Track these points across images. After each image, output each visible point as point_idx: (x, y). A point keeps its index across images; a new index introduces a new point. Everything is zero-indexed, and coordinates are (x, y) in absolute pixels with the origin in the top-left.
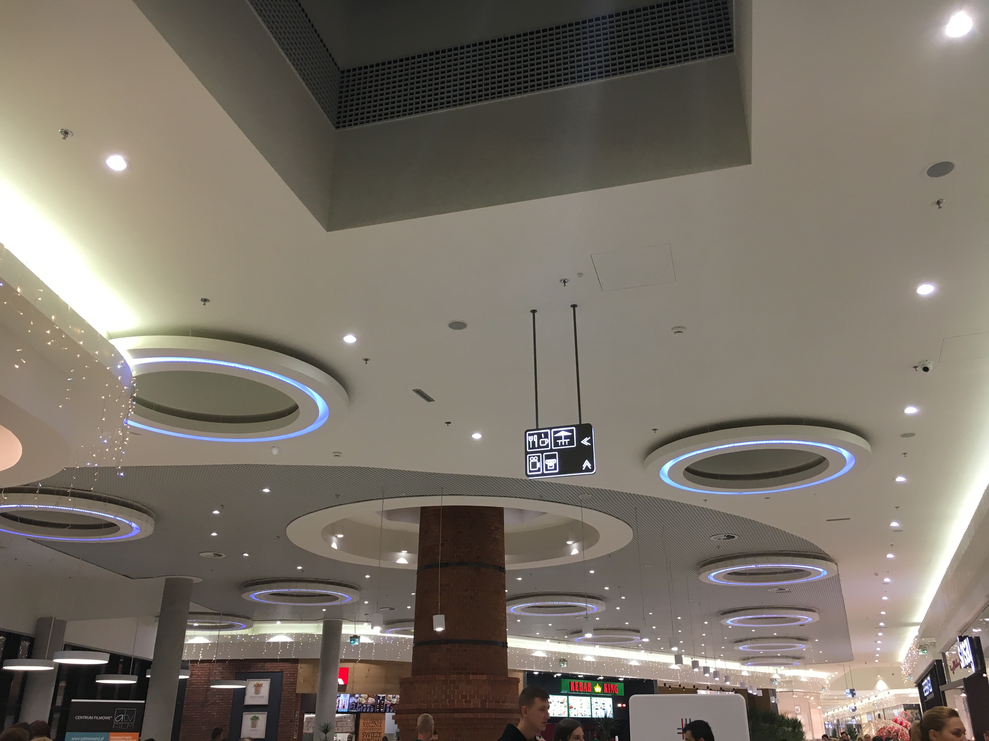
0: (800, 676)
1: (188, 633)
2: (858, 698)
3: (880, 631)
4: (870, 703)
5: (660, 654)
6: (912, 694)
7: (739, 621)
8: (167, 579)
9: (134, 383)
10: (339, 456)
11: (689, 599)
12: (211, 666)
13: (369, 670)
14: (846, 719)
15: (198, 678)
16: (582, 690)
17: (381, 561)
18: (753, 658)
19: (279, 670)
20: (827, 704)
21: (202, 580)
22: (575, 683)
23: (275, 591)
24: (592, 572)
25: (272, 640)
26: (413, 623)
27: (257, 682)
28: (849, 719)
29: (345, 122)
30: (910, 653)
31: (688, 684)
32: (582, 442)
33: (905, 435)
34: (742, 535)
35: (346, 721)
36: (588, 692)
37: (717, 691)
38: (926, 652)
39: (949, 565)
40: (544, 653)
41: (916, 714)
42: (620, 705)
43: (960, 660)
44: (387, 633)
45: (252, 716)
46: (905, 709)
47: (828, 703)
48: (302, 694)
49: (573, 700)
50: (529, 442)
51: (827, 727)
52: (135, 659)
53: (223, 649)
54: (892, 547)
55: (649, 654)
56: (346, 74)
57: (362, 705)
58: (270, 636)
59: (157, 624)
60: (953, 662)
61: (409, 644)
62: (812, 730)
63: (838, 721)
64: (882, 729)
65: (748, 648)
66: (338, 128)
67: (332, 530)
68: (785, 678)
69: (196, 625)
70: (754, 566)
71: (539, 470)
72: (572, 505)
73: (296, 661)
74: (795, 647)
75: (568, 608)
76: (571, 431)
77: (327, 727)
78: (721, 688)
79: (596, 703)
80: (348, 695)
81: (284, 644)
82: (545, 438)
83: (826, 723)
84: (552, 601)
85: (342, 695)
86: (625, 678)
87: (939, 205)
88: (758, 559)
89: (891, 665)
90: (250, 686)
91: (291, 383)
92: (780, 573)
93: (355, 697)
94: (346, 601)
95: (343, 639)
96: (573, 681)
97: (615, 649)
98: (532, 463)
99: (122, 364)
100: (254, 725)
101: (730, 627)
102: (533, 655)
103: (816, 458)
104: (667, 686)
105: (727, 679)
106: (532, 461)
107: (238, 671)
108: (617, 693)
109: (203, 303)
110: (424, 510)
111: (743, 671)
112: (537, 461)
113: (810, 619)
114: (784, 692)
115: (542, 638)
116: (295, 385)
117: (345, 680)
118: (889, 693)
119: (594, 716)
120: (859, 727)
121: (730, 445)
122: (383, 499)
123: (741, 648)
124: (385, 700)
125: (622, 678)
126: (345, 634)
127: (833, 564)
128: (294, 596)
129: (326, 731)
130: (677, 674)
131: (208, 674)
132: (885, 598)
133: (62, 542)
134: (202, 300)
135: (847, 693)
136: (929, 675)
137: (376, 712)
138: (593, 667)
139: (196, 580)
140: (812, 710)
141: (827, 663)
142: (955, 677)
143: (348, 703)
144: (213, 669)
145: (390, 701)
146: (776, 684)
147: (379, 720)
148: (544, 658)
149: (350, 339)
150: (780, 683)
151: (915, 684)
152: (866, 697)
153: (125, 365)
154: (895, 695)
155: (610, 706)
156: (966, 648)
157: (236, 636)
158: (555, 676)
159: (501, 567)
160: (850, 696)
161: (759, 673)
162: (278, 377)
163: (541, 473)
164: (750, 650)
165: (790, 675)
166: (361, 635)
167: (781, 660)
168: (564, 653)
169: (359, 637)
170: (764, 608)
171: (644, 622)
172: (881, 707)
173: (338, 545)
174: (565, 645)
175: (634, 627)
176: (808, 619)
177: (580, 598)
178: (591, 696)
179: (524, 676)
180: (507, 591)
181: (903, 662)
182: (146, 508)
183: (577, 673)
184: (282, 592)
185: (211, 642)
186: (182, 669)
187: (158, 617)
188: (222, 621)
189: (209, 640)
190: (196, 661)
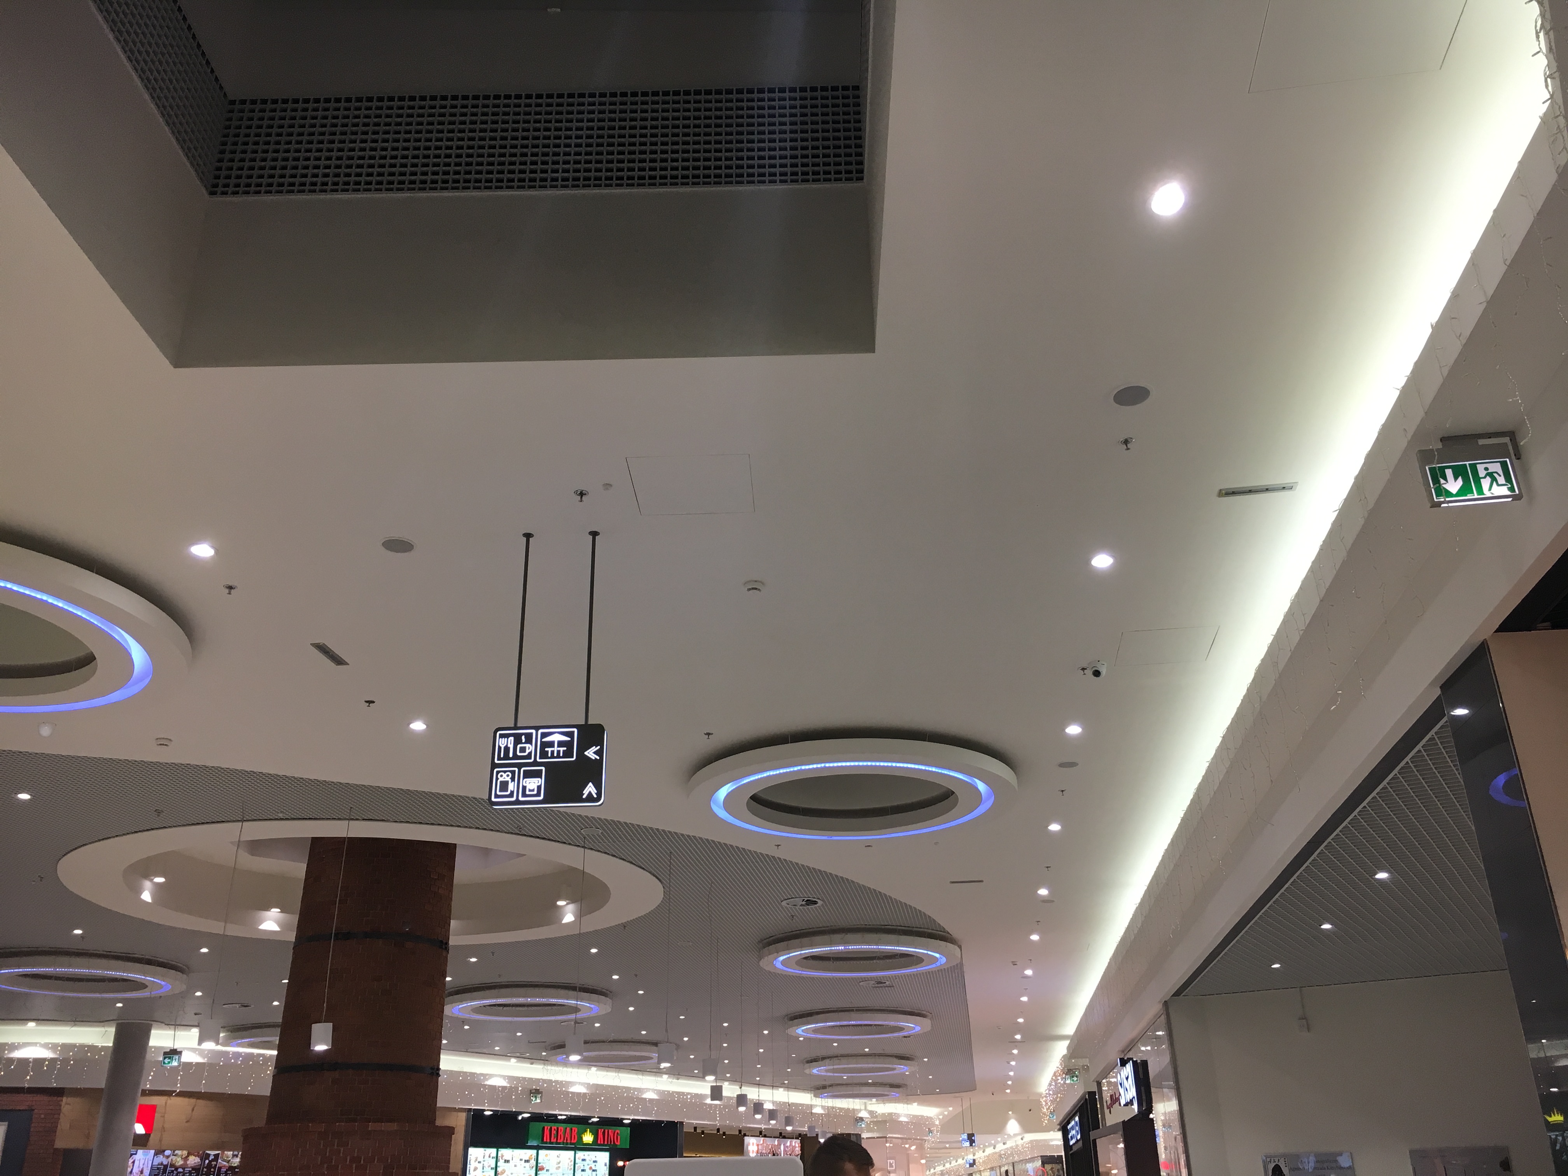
0: (898, 1114)
2: (979, 1148)
3: (1016, 1048)
4: (996, 1153)
5: (690, 1080)
6: (1054, 1139)
7: (815, 1031)
10: (166, 745)
11: (741, 996)
13: (193, 1110)
16: (561, 1141)
17: (228, 925)
18: (831, 1086)
19: (27, 1108)
20: (935, 1155)
22: (551, 1128)
23: (28, 970)
24: (594, 951)
25: (17, 1054)
26: (279, 1030)
29: (227, 186)
30: (1055, 1081)
31: (731, 1128)
32: (586, 753)
33: (1063, 765)
34: (828, 901)
36: (571, 1144)
37: (774, 1137)
38: (1075, 1079)
39: (1113, 954)
40: (505, 1080)
41: (1058, 1170)
42: (620, 1164)
43: (1120, 1095)
44: (232, 1046)
46: (1043, 1163)
47: (936, 1153)
48: (66, 1150)
49: (546, 1156)
50: (500, 748)
54: (1037, 925)
55: (675, 1081)
56: (238, 106)
57: (176, 1169)
58: (14, 1047)
60: (1111, 1096)
61: (268, 1066)
65: (826, 1071)
66: (213, 193)
67: (143, 870)
68: (876, 1117)
70: (843, 948)
71: (511, 795)
72: (570, 844)
73: (59, 1092)
74: (895, 1069)
75: (550, 1008)
76: (570, 735)
78: (781, 1134)
79: (584, 1160)
80: (152, 1152)
81: (39, 1062)
82: (526, 743)
84: (525, 997)
85: (140, 1152)
86: (633, 1120)
87: (1127, 446)
88: (850, 936)
89: (1028, 1097)
91: (84, 616)
92: (879, 958)
93: (164, 1155)
94: (161, 991)
95: (149, 1056)
96: (547, 1126)
97: (622, 1072)
98: (501, 782)
101: (801, 1039)
102: (486, 1083)
103: (941, 791)
104: (699, 1131)
105: (788, 1121)
106: (501, 779)
108: (618, 1143)
110: (316, 842)
111: (816, 1105)
112: (510, 780)
113: (918, 1028)
114: (874, 1138)
115: (503, 1055)
116: (92, 621)
117: (148, 1127)
118: (1022, 1139)
121: (819, 766)
122: (243, 821)
123: (815, 1071)
124: (219, 1161)
125: (629, 1119)
126: (154, 1047)
127: (956, 947)
130: (715, 1111)
132: (1024, 999)
135: (964, 1140)
136: (1078, 1114)
138: (584, 1101)
140: (912, 1166)
141: (938, 1093)
142: (1114, 1117)
143: (150, 1166)
145: (228, 1162)
146: (863, 1126)
148: (504, 1088)
149: (203, 551)
150: (868, 1125)
151: (1059, 1127)
152: (989, 1146)
154: (1031, 1142)
155: (606, 1165)
156: (1128, 1076)
158: (520, 1118)
159: (442, 942)
160: (968, 1144)
161: (839, 1108)
163: (514, 799)
164: (828, 1074)
165: (884, 1112)
166: (185, 1048)
167: (872, 1090)
168: (538, 1080)
169: (180, 1053)
170: (853, 1010)
171: (667, 1031)
172: (1011, 1159)
173: (153, 896)
174: (541, 1067)
175: (654, 1038)
176: (914, 1028)
177: (571, 993)
178: (575, 1149)
179: (467, 1120)
180: (448, 979)
181: (1044, 1093)
183: (557, 1112)
184: (41, 973)
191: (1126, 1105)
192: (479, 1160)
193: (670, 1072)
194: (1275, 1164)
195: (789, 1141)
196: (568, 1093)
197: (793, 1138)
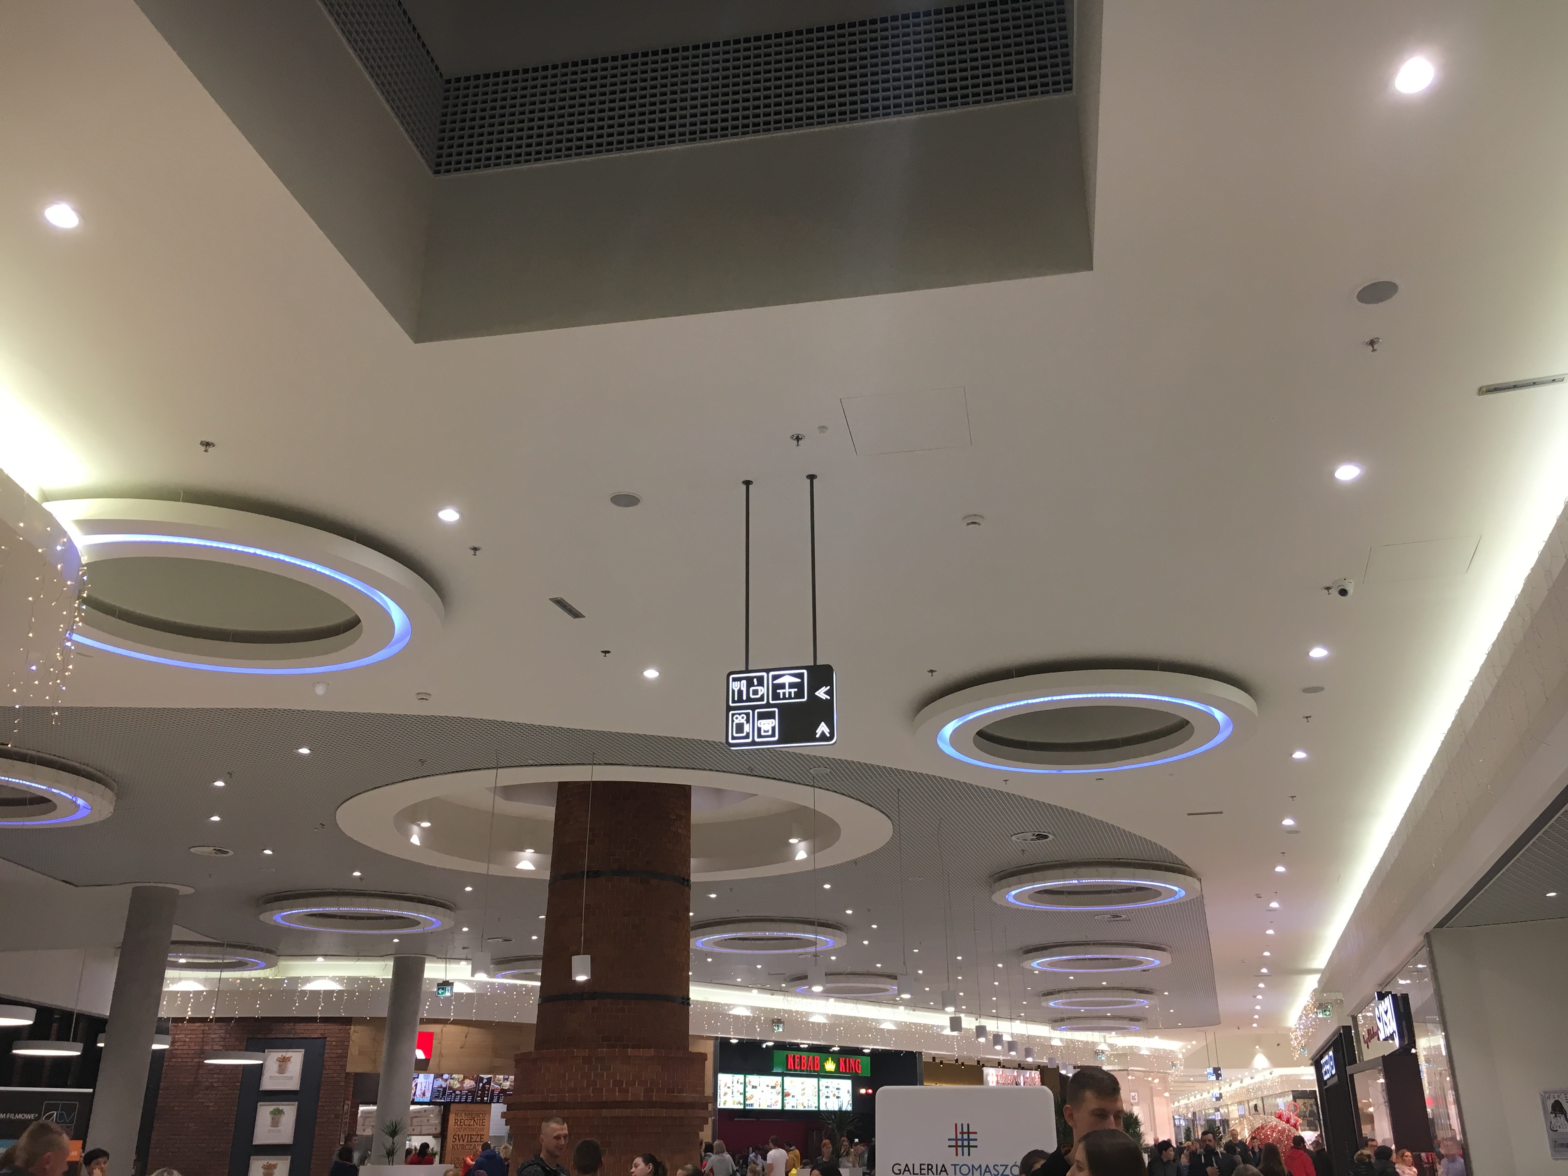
0: (1139, 1047)
1: (169, 973)
2: (1225, 1081)
3: (1262, 981)
4: (1244, 1087)
5: (928, 1012)
6: (1306, 1074)
7: (1051, 964)
8: (134, 889)
9: (83, 575)
10: (426, 699)
11: (975, 930)
12: (207, 1028)
13: (466, 1037)
14: (1207, 1111)
15: (184, 1048)
16: (805, 1069)
17: (491, 865)
18: (1069, 1018)
19: (320, 1036)
20: (1178, 1089)
21: (193, 891)
22: (794, 1056)
23: (315, 910)
24: (827, 886)
25: (309, 987)
26: (540, 963)
27: (282, 1054)
28: (1211, 1111)
29: (449, 163)
30: (1305, 1015)
31: (970, 1058)
32: (817, 693)
33: (1307, 690)
34: (1059, 835)
35: (427, 1117)
36: (815, 1071)
37: (1014, 1068)
38: (1328, 1013)
39: (1367, 886)
40: (748, 1010)
41: (1311, 1105)
42: (863, 1091)
43: (1378, 1028)
44: (499, 977)
45: (272, 1108)
46: (1295, 1098)
47: (1180, 1087)
48: (356, 1074)
49: (792, 1083)
50: (733, 691)
51: (1177, 1123)
52: (81, 1016)
53: (227, 1001)
54: (1283, 856)
55: (912, 1012)
56: (453, 85)
57: (454, 1092)
58: (307, 980)
59: (117, 959)
60: (1368, 1030)
61: (532, 996)
62: (1154, 1128)
63: (1194, 1114)
64: (1258, 1128)
65: (1063, 1004)
66: (437, 172)
67: (412, 815)
68: (1117, 1050)
69: (182, 961)
70: (1076, 882)
71: (747, 736)
72: (799, 784)
73: (347, 1021)
74: (1134, 1003)
75: (787, 941)
76: (800, 676)
77: (396, 1127)
78: (1019, 1065)
79: (827, 1087)
80: (432, 1076)
81: (328, 993)
82: (758, 685)
83: (1176, 1117)
84: (763, 931)
85: (421, 1076)
86: (873, 1049)
87: (1373, 347)
88: (1083, 870)
89: (1276, 1031)
90: (271, 1060)
91: (349, 582)
92: (1115, 892)
93: (442, 1079)
94: (433, 927)
95: (425, 987)
96: (791, 1054)
97: (859, 1004)
98: (737, 724)
99: (64, 544)
100: (275, 1123)
101: (1036, 972)
102: (731, 1012)
103: (1175, 721)
104: (938, 1061)
105: (1028, 1052)
106: (736, 721)
107: (250, 1036)
108: (860, 1072)
109: (204, 448)
110: (563, 787)
111: (1055, 1038)
112: (745, 722)
113: (1157, 962)
115: (745, 987)
116: (356, 586)
117: (428, 1052)
118: (1271, 1074)
119: (823, 1108)
120: (1226, 1124)
121: (1046, 699)
122: (497, 768)
123: (1051, 1004)
124: (492, 1084)
125: (869, 1049)
126: (429, 979)
127: (1195, 880)
128: (347, 919)
129: (393, 1133)
130: (952, 1042)
131: (200, 1040)
132: (1270, 932)
134: (202, 443)
135: (1209, 1074)
136: (1332, 1048)
137: (477, 1102)
138: (824, 1031)
139: (184, 890)
140: (1155, 1099)
141: (1180, 1027)
142: (1371, 1052)
143: (431, 1088)
144: (210, 1032)
145: (500, 1085)
146: (1103, 1058)
147: (481, 1116)
148: (748, 1017)
149: (449, 515)
150: (1108, 1058)
151: (1311, 1061)
152: (1237, 1079)
153: (70, 545)
154: (1281, 1076)
155: (849, 1092)
156: (1387, 1011)
157: (250, 979)
158: (764, 1046)
159: (684, 879)
160: (1214, 1078)
161: (1078, 1041)
162: (327, 572)
163: (750, 740)
164: (1066, 1007)
165: (1124, 1045)
166: (455, 980)
167: (1111, 1023)
168: (779, 1011)
169: (451, 984)
170: (1089, 944)
171: (905, 963)
172: (1260, 1094)
173: (422, 839)
174: (781, 998)
175: (889, 971)
176: (1154, 962)
177: (808, 927)
178: (819, 1076)
179: (715, 1046)
180: (691, 914)
181: (1294, 1027)
182: (101, 775)
183: (798, 1041)
184: (327, 912)
185: (207, 989)
186: (157, 1033)
187: (119, 948)
188: (226, 956)
189: (205, 986)
190: (182, 1020)
191: (1386, 1039)
192: (728, 1085)
193: (907, 1004)
194: (1554, 1100)
195: (1028, 1072)
196: (809, 1023)
197: (1032, 1070)
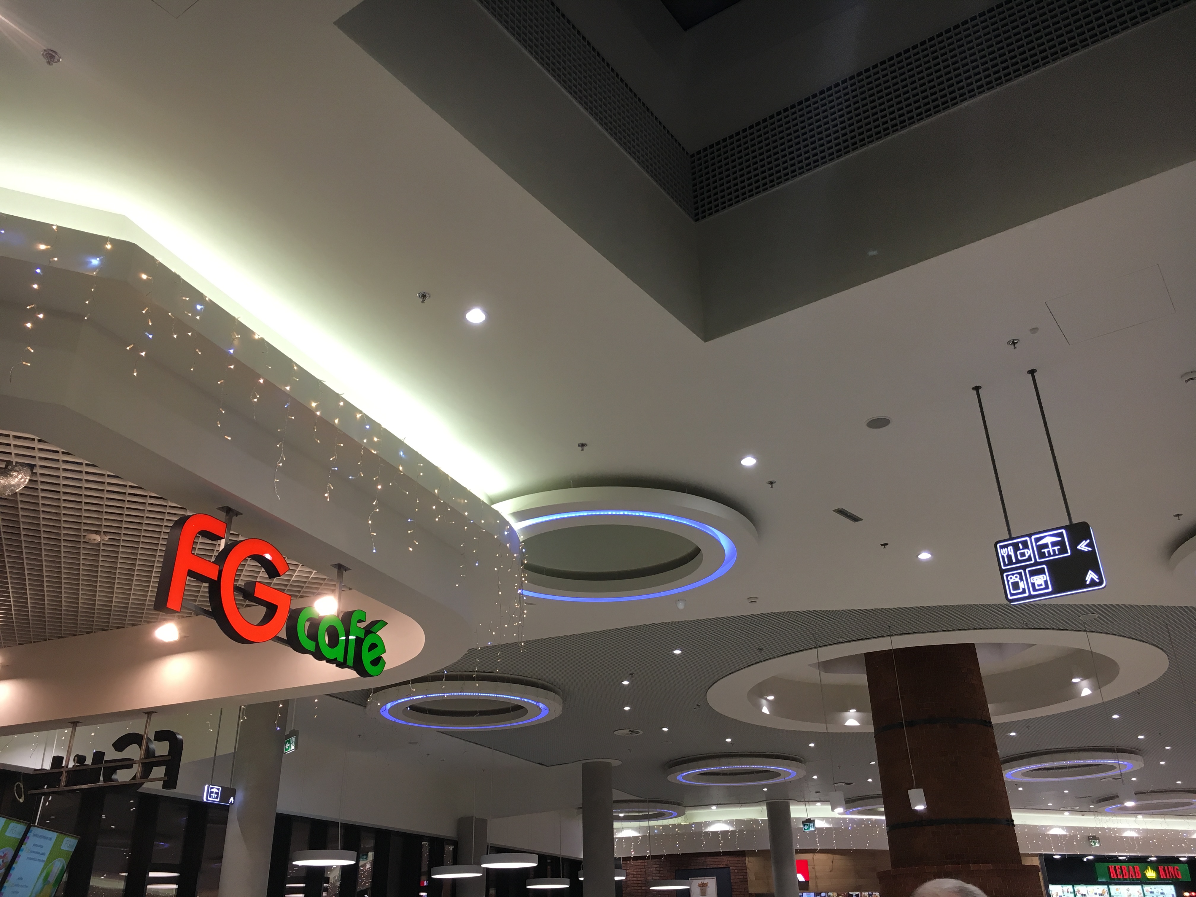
1: (616, 825)
8: (583, 765)
9: (522, 549)
10: (755, 602)
12: (646, 864)
13: (832, 862)
15: (635, 879)
16: (1127, 877)
17: (827, 725)
19: (725, 866)
21: (620, 763)
22: (1115, 867)
23: (704, 770)
24: (1116, 717)
25: (712, 828)
26: (881, 800)
27: (701, 881)
29: (704, 212)
32: (1079, 547)
36: (1138, 879)
40: (1064, 830)
42: (1187, 894)
44: (850, 815)
48: (757, 894)
49: (1116, 890)
50: (1003, 557)
52: (564, 859)
53: (656, 843)
56: (696, 157)
58: (708, 824)
61: (880, 828)
66: (697, 220)
67: (760, 691)
69: (621, 815)
71: (1024, 591)
72: (1072, 630)
73: (742, 854)
79: (1152, 892)
80: (813, 894)
81: (725, 833)
82: (1024, 549)
84: (1064, 760)
85: (805, 894)
86: (1188, 857)
90: (694, 885)
91: (688, 524)
94: (790, 777)
95: (793, 824)
96: (1112, 865)
98: (1012, 583)
99: (508, 530)
102: (1049, 833)
106: (1011, 581)
107: (677, 868)
108: (1180, 878)
109: (581, 448)
110: (870, 656)
112: (1019, 581)
115: (1058, 809)
116: (693, 525)
117: (805, 875)
122: (816, 648)
125: (1185, 857)
126: (795, 818)
128: (728, 775)
131: (644, 873)
133: (471, 732)
134: (579, 446)
138: (1138, 844)
139: (615, 763)
144: (649, 867)
148: (1065, 836)
149: (749, 462)
153: (511, 528)
157: (668, 826)
158: (1085, 860)
159: (986, 721)
163: (1027, 594)
166: (815, 818)
168: (1092, 829)
169: (813, 821)
173: (770, 709)
174: (1092, 817)
175: (1190, 787)
177: (1105, 754)
178: (1142, 884)
179: (1042, 861)
180: (999, 751)
182: (551, 686)
183: (1116, 854)
184: (713, 771)
185: (641, 835)
186: (615, 868)
187: (581, 808)
188: (650, 810)
189: (639, 833)
190: (629, 858)
192: (1059, 895)
196: (1122, 837)
